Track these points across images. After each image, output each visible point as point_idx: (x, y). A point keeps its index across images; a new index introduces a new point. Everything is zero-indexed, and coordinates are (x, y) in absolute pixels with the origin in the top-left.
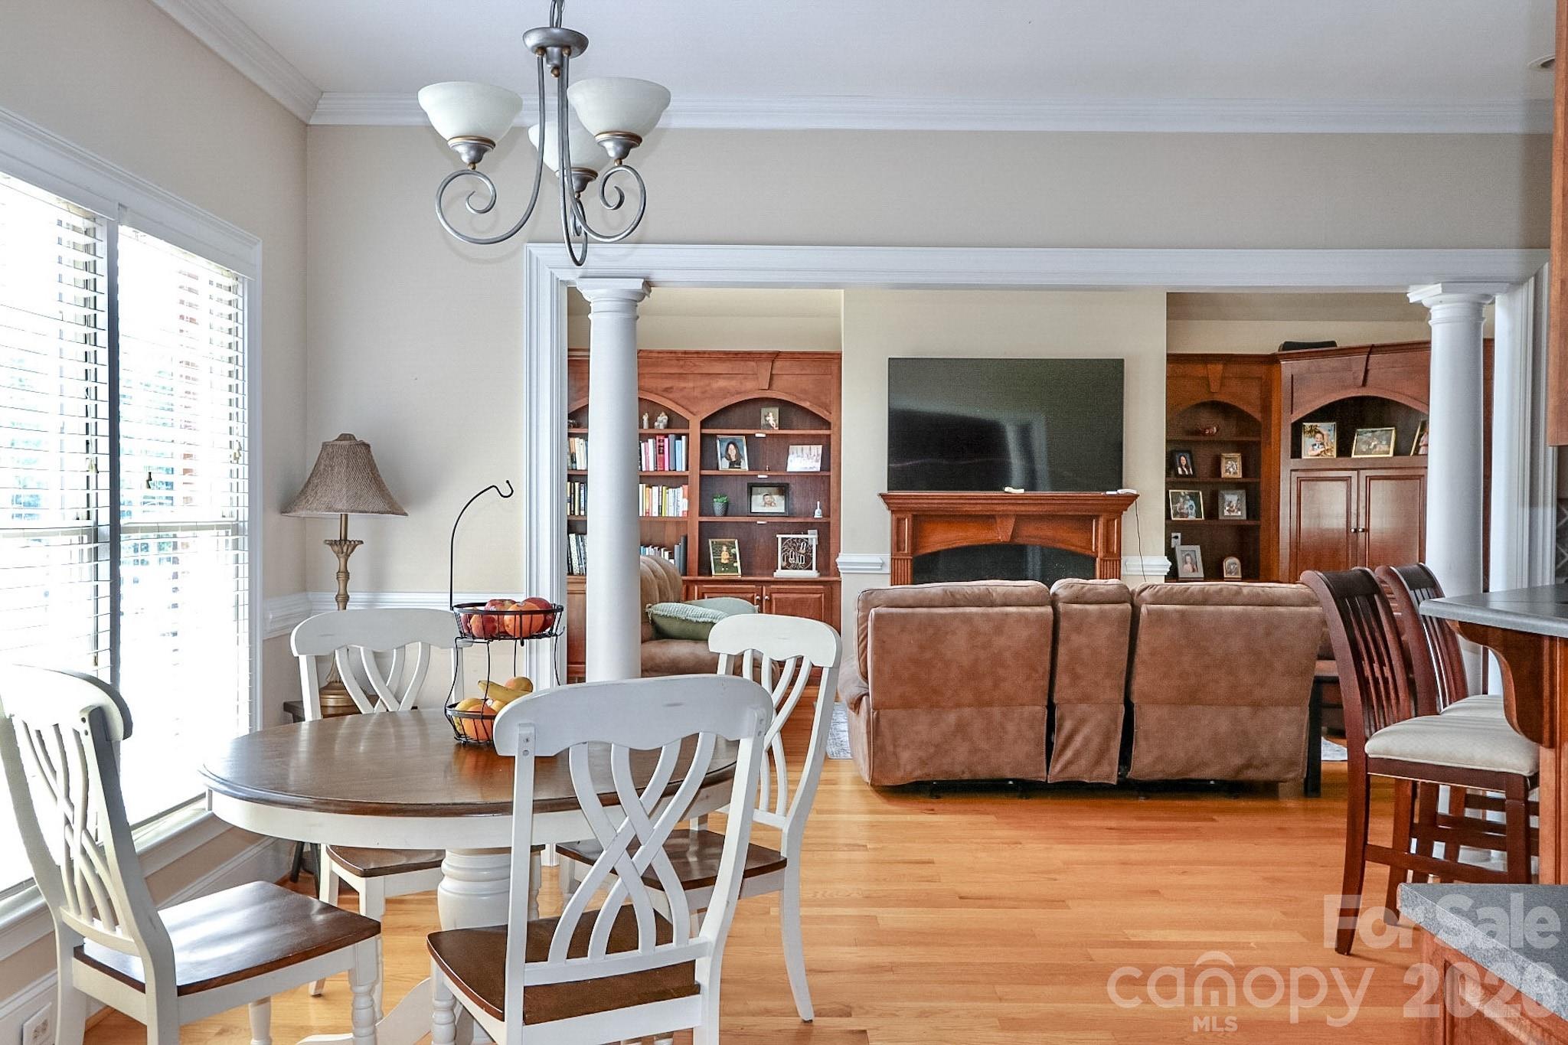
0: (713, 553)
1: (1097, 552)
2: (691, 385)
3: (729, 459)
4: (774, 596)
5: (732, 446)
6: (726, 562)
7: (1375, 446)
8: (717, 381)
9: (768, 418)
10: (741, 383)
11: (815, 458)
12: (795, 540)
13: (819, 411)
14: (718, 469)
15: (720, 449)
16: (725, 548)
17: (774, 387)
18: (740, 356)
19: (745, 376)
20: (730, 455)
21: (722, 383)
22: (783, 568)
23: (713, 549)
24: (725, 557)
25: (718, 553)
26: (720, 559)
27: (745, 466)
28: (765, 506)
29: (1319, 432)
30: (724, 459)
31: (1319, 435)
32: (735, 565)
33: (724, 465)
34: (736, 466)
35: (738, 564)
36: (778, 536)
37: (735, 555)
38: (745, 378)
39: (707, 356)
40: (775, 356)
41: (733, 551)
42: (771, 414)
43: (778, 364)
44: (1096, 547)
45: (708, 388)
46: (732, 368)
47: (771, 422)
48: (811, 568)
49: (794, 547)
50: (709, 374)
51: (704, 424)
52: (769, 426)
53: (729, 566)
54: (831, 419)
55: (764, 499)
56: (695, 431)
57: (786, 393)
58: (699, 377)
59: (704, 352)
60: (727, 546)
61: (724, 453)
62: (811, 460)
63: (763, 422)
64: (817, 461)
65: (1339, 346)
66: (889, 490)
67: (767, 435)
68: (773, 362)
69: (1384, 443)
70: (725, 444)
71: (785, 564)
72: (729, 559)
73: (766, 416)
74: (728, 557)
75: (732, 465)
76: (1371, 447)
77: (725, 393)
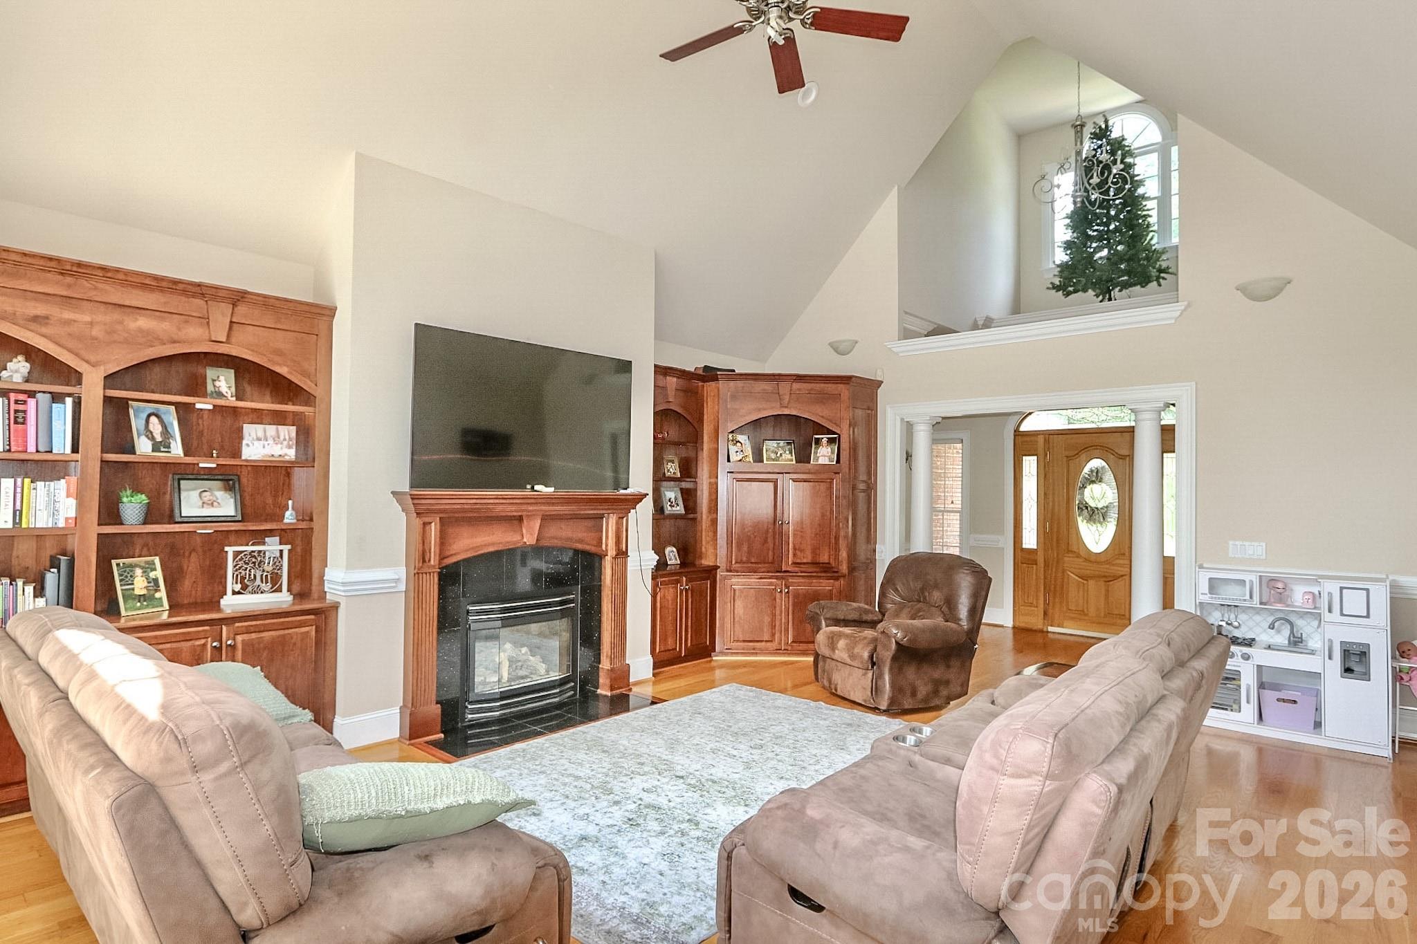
0: (121, 581)
1: (607, 550)
2: (87, 318)
3: (152, 438)
4: (239, 638)
5: (153, 419)
6: (144, 592)
7: (781, 455)
8: (137, 319)
9: (217, 384)
10: (179, 329)
11: (285, 443)
12: (256, 554)
13: (300, 380)
14: (134, 453)
15: (136, 423)
16: (138, 572)
17: (233, 340)
18: (180, 286)
19: (187, 317)
20: (151, 433)
21: (143, 322)
22: (234, 593)
23: (120, 575)
24: (140, 585)
25: (128, 579)
26: (133, 589)
27: (177, 449)
28: (203, 507)
29: (739, 442)
30: (143, 438)
31: (738, 444)
32: (157, 595)
33: (144, 447)
34: (162, 449)
35: (162, 594)
36: (227, 549)
37: (156, 581)
38: (186, 322)
39: (121, 276)
40: (238, 297)
41: (152, 575)
42: (222, 378)
43: (241, 309)
44: (607, 545)
45: (119, 327)
46: (165, 303)
47: (224, 389)
48: (279, 590)
49: (254, 563)
50: (124, 306)
51: (111, 380)
52: (220, 395)
53: (146, 599)
54: (318, 392)
55: (200, 496)
56: (93, 390)
57: (253, 351)
58: (102, 307)
59: (117, 270)
60: (142, 568)
61: (142, 427)
62: (279, 446)
63: (210, 388)
64: (289, 447)
65: (737, 372)
66: (412, 487)
67: (214, 406)
68: (234, 305)
69: (788, 452)
70: (144, 416)
71: (238, 587)
72: (146, 587)
73: (214, 380)
74: (146, 584)
75: (156, 448)
76: (778, 455)
77: (151, 338)
